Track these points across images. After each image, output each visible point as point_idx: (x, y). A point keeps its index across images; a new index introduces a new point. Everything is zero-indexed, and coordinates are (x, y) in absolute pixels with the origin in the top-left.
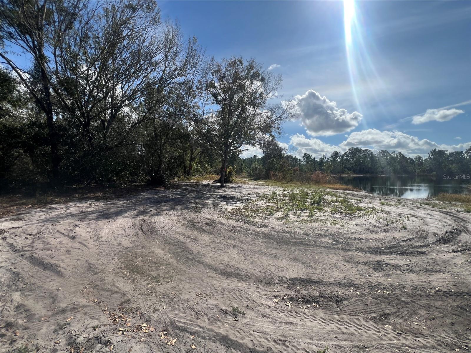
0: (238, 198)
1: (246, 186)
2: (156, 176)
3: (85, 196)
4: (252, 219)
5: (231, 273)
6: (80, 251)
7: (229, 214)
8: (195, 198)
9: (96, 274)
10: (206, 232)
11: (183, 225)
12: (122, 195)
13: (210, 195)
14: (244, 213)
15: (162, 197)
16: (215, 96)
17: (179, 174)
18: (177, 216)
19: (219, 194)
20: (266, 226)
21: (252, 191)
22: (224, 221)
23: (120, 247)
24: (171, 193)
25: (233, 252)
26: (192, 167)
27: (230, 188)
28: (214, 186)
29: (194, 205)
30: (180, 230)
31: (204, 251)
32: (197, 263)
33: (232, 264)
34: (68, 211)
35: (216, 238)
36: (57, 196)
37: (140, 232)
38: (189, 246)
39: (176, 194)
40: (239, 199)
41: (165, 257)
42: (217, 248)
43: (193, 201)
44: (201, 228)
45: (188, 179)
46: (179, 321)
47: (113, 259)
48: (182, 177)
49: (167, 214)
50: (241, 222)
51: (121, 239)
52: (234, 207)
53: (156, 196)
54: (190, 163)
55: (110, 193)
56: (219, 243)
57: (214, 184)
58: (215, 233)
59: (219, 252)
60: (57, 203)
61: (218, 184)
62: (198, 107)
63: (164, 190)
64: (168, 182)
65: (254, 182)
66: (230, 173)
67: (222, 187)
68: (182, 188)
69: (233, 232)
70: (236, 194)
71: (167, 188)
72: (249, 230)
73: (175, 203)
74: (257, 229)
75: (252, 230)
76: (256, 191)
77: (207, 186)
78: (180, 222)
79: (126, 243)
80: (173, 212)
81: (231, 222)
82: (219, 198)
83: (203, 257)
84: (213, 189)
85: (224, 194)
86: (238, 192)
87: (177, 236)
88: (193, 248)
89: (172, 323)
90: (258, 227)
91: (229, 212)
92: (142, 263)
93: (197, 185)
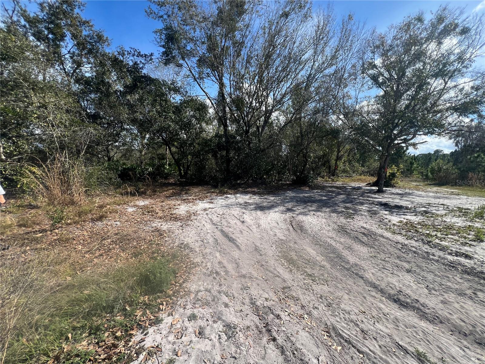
0: (407, 208)
1: (420, 193)
2: (301, 176)
3: (246, 190)
4: (437, 241)
5: (407, 304)
6: (247, 233)
7: (395, 228)
8: (344, 202)
9: (261, 255)
10: (363, 243)
11: (334, 229)
12: (272, 192)
13: (364, 200)
14: (420, 230)
15: (307, 197)
16: (374, 78)
17: (322, 174)
18: (326, 218)
19: (377, 200)
20: (467, 256)
21: (433, 201)
22: (388, 235)
23: (276, 237)
24: (316, 194)
25: (408, 278)
26: (338, 166)
27: (393, 194)
28: (367, 190)
29: (343, 210)
30: (330, 234)
31: (362, 263)
32: (355, 276)
33: (407, 292)
34: (237, 200)
35: (379, 253)
36: (230, 189)
37: (291, 229)
38: (343, 254)
39: (322, 196)
40: (410, 209)
41: (318, 258)
42: (381, 266)
43: (342, 205)
44: (356, 238)
45: (333, 180)
46: (342, 331)
47: (272, 246)
48: (326, 177)
49: (314, 215)
50: (416, 241)
51: (276, 231)
52: (402, 219)
53: (301, 195)
54: (336, 163)
55: (263, 189)
56: (384, 260)
57: (368, 188)
58: (376, 247)
59: (385, 272)
60: (229, 194)
61: (374, 188)
62: (349, 97)
63: (309, 190)
64: (312, 182)
65: (435, 189)
66: (393, 175)
67: (380, 191)
68: (327, 189)
69: (404, 251)
70: (403, 203)
71: (312, 188)
72: (434, 255)
73: (322, 204)
74: (450, 258)
75: (439, 257)
76: (441, 201)
77: (358, 189)
78: (329, 225)
79: (280, 236)
80: (320, 213)
81: (399, 238)
82: (377, 205)
83: (363, 271)
84: (367, 193)
85: (384, 200)
86: (407, 201)
87: (329, 240)
88: (348, 257)
89: (334, 328)
90: (450, 254)
91: (394, 225)
92: (297, 257)
93: (345, 187)
